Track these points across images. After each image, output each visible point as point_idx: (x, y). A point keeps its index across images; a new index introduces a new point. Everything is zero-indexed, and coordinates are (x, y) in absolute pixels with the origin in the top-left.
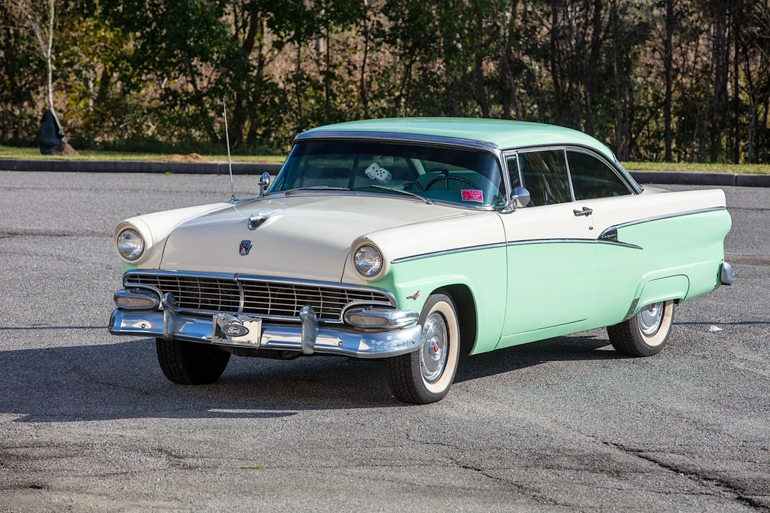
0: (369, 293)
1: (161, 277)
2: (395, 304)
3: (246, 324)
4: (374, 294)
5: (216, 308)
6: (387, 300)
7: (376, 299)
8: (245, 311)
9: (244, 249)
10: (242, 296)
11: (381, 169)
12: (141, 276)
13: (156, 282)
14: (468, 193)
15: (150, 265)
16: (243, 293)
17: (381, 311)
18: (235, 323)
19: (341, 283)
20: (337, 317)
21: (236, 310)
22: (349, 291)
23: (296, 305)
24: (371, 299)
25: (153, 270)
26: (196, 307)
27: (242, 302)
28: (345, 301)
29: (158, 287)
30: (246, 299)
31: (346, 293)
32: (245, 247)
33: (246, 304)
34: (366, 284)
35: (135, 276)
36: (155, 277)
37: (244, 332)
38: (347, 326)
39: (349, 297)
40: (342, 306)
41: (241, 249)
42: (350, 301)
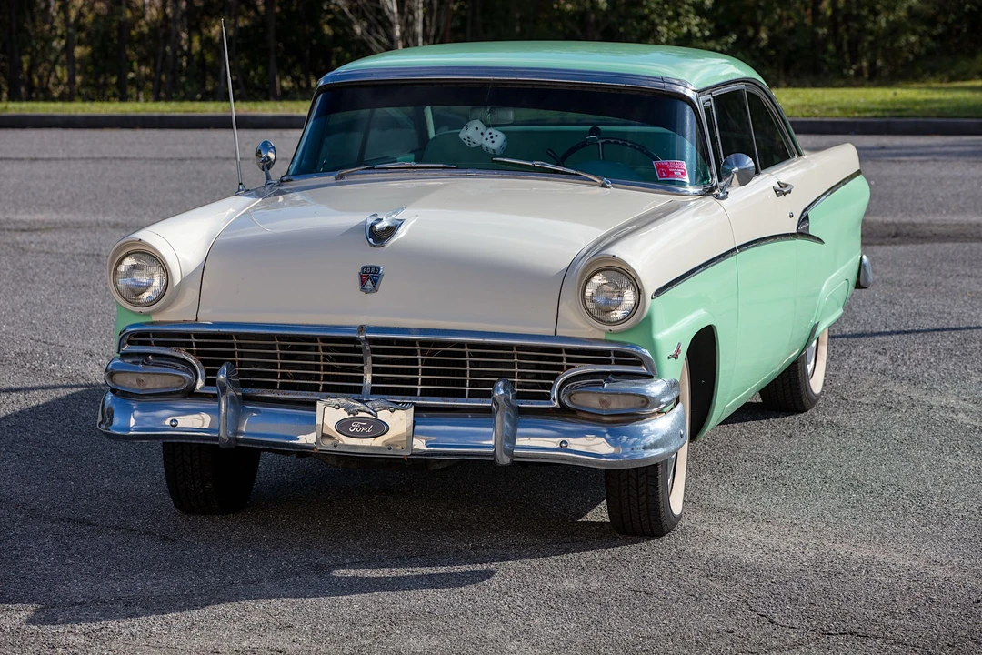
0: (607, 353)
1: (197, 336)
2: (653, 370)
3: (383, 415)
4: (617, 353)
5: (316, 388)
6: (639, 363)
7: (617, 362)
8: (374, 391)
9: (369, 282)
10: (368, 366)
11: (490, 130)
12: (156, 334)
13: (190, 344)
14: (665, 167)
15: (178, 313)
16: (369, 359)
17: (635, 384)
18: (361, 414)
19: (555, 337)
20: (547, 397)
21: (359, 390)
22: (568, 351)
23: (468, 378)
24: (608, 362)
25: (185, 323)
26: (272, 386)
27: (368, 378)
28: (561, 368)
29: (191, 352)
30: (375, 370)
31: (564, 355)
32: (370, 277)
33: (374, 380)
34: (602, 336)
35: (146, 334)
36: (187, 335)
37: (381, 428)
38: (565, 412)
39: (568, 360)
40: (554, 377)
41: (363, 283)
42: (569, 367)
